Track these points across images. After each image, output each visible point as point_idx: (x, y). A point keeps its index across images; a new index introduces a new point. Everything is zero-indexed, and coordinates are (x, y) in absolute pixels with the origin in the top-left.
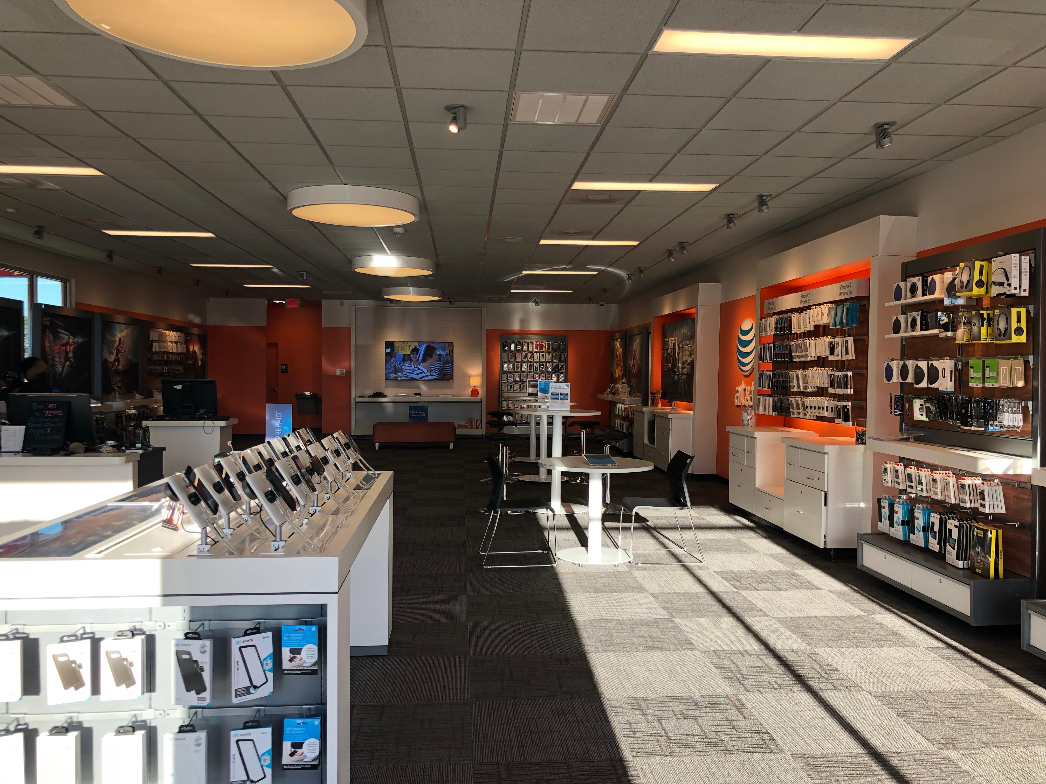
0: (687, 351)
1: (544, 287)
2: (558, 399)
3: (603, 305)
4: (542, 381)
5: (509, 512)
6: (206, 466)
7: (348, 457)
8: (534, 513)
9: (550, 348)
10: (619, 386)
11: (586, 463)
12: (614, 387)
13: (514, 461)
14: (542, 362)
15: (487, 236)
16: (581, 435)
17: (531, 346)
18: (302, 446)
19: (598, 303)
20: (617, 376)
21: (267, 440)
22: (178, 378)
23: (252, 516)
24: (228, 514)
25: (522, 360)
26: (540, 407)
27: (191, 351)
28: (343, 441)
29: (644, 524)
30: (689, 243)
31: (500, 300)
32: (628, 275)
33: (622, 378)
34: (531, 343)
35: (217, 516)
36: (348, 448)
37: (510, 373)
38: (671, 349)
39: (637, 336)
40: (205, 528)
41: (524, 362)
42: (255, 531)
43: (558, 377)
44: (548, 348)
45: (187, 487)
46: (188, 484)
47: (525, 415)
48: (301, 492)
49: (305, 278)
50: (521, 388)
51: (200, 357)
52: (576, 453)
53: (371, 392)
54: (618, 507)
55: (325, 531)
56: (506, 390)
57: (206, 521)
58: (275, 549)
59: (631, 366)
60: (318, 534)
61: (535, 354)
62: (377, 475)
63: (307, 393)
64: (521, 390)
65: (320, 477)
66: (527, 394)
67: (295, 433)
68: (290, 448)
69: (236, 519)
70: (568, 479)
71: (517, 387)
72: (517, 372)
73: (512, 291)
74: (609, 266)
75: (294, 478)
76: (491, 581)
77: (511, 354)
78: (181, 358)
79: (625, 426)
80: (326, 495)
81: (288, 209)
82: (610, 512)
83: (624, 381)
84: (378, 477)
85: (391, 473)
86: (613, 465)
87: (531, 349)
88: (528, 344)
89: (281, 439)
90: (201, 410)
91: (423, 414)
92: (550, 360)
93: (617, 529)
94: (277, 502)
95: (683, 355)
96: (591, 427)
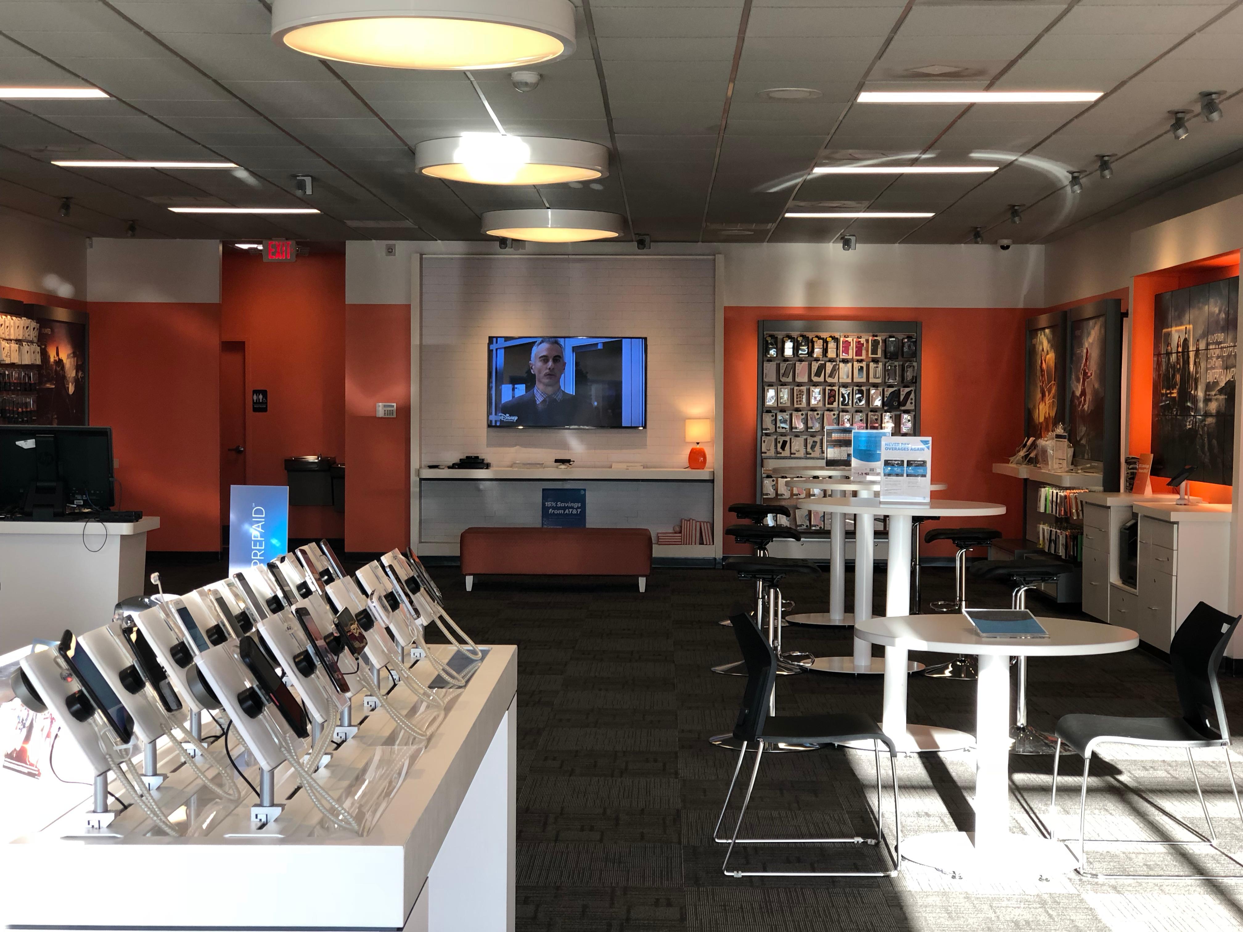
0: (1218, 357)
1: (866, 204)
2: (902, 475)
3: (1008, 247)
4: (859, 431)
5: (782, 745)
6: (105, 630)
7: (416, 611)
8: (842, 748)
9: (879, 351)
10: (1047, 443)
11: (971, 631)
12: (1034, 445)
13: (792, 624)
14: (859, 385)
15: (731, 85)
16: (954, 560)
17: (832, 345)
18: (313, 586)
19: (995, 242)
20: (1042, 419)
21: (233, 570)
22: (23, 422)
23: (205, 745)
24: (153, 742)
25: (810, 380)
26: (855, 494)
27: (52, 360)
28: (404, 573)
29: (1110, 779)
30: (1228, 95)
31: (758, 237)
32: (1072, 173)
33: (1055, 424)
34: (833, 338)
35: (130, 745)
36: (416, 590)
37: (783, 410)
38: (1178, 352)
39: (1091, 323)
40: (103, 774)
41: (816, 385)
42: (212, 780)
43: (898, 422)
44: (874, 352)
45: (64, 679)
46: (65, 673)
47: (817, 513)
48: (315, 693)
49: (309, 192)
50: (809, 446)
51: (71, 372)
52: (942, 606)
53: (455, 457)
54: (1046, 738)
55: (367, 782)
56: (772, 453)
57: (105, 759)
58: (259, 824)
59: (1078, 393)
60: (350, 791)
61: (842, 365)
62: (480, 654)
63: (312, 459)
64: (807, 453)
65: (357, 659)
66: (823, 463)
67: (295, 553)
68: (286, 589)
69: (168, 751)
70: (922, 667)
71: (797, 445)
72: (797, 410)
73: (788, 215)
74: (1028, 152)
75: (300, 662)
76: (742, 908)
77: (783, 366)
78: (30, 378)
79: (1062, 540)
80: (366, 699)
81: (275, 30)
82: (1026, 750)
83: (1060, 430)
84: (482, 659)
85: (513, 648)
86: (1038, 637)
87: (831, 354)
88: (825, 342)
89: (265, 568)
90: (79, 497)
91: (574, 508)
92: (879, 381)
93: (1045, 790)
94: (265, 717)
95: (1207, 369)
96: (979, 543)
